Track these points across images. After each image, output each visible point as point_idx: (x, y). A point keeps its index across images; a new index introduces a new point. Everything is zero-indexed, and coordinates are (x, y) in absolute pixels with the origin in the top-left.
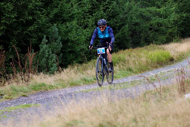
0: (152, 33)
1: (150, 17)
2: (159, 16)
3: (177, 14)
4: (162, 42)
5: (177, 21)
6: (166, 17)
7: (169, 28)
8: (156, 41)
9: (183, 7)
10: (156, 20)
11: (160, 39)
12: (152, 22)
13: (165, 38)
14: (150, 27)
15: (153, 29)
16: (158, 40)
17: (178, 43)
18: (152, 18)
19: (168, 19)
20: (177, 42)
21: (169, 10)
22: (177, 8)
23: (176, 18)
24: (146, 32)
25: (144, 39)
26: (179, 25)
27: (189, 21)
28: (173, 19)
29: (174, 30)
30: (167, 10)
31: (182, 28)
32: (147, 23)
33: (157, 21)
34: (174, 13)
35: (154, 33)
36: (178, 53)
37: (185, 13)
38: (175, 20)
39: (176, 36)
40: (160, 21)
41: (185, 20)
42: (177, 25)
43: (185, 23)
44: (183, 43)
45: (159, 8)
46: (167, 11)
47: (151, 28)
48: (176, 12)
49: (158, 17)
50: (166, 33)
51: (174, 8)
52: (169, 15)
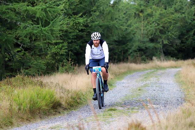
0: (18, 53)
1: (16, 23)
2: (33, 21)
3: (67, 19)
4: (38, 71)
5: (66, 31)
6: (46, 24)
7: (51, 44)
8: (27, 69)
9: (78, 5)
10: (28, 28)
11: (35, 64)
12: (19, 32)
13: (43, 64)
14: (15, 41)
15: (20, 46)
16: (30, 67)
17: (68, 73)
18: (20, 24)
19: (50, 27)
20: (67, 71)
21: (53, 9)
22: (67, 7)
23: (65, 26)
24: (7, 50)
25: (3, 64)
26: (69, 39)
27: (88, 32)
28: (59, 28)
29: (61, 49)
30: (48, 9)
31: (75, 44)
32: (9, 34)
33: (29, 31)
34: (61, 17)
35: (22, 54)
36: (70, 94)
37: (81, 16)
38: (62, 31)
39: (64, 61)
40: (35, 32)
41: (82, 31)
42: (66, 38)
43: (81, 36)
44: (77, 74)
45: (33, 6)
46: (49, 12)
47: (17, 43)
48: (65, 14)
49: (31, 22)
50: (46, 54)
51: (61, 7)
52: (52, 20)
